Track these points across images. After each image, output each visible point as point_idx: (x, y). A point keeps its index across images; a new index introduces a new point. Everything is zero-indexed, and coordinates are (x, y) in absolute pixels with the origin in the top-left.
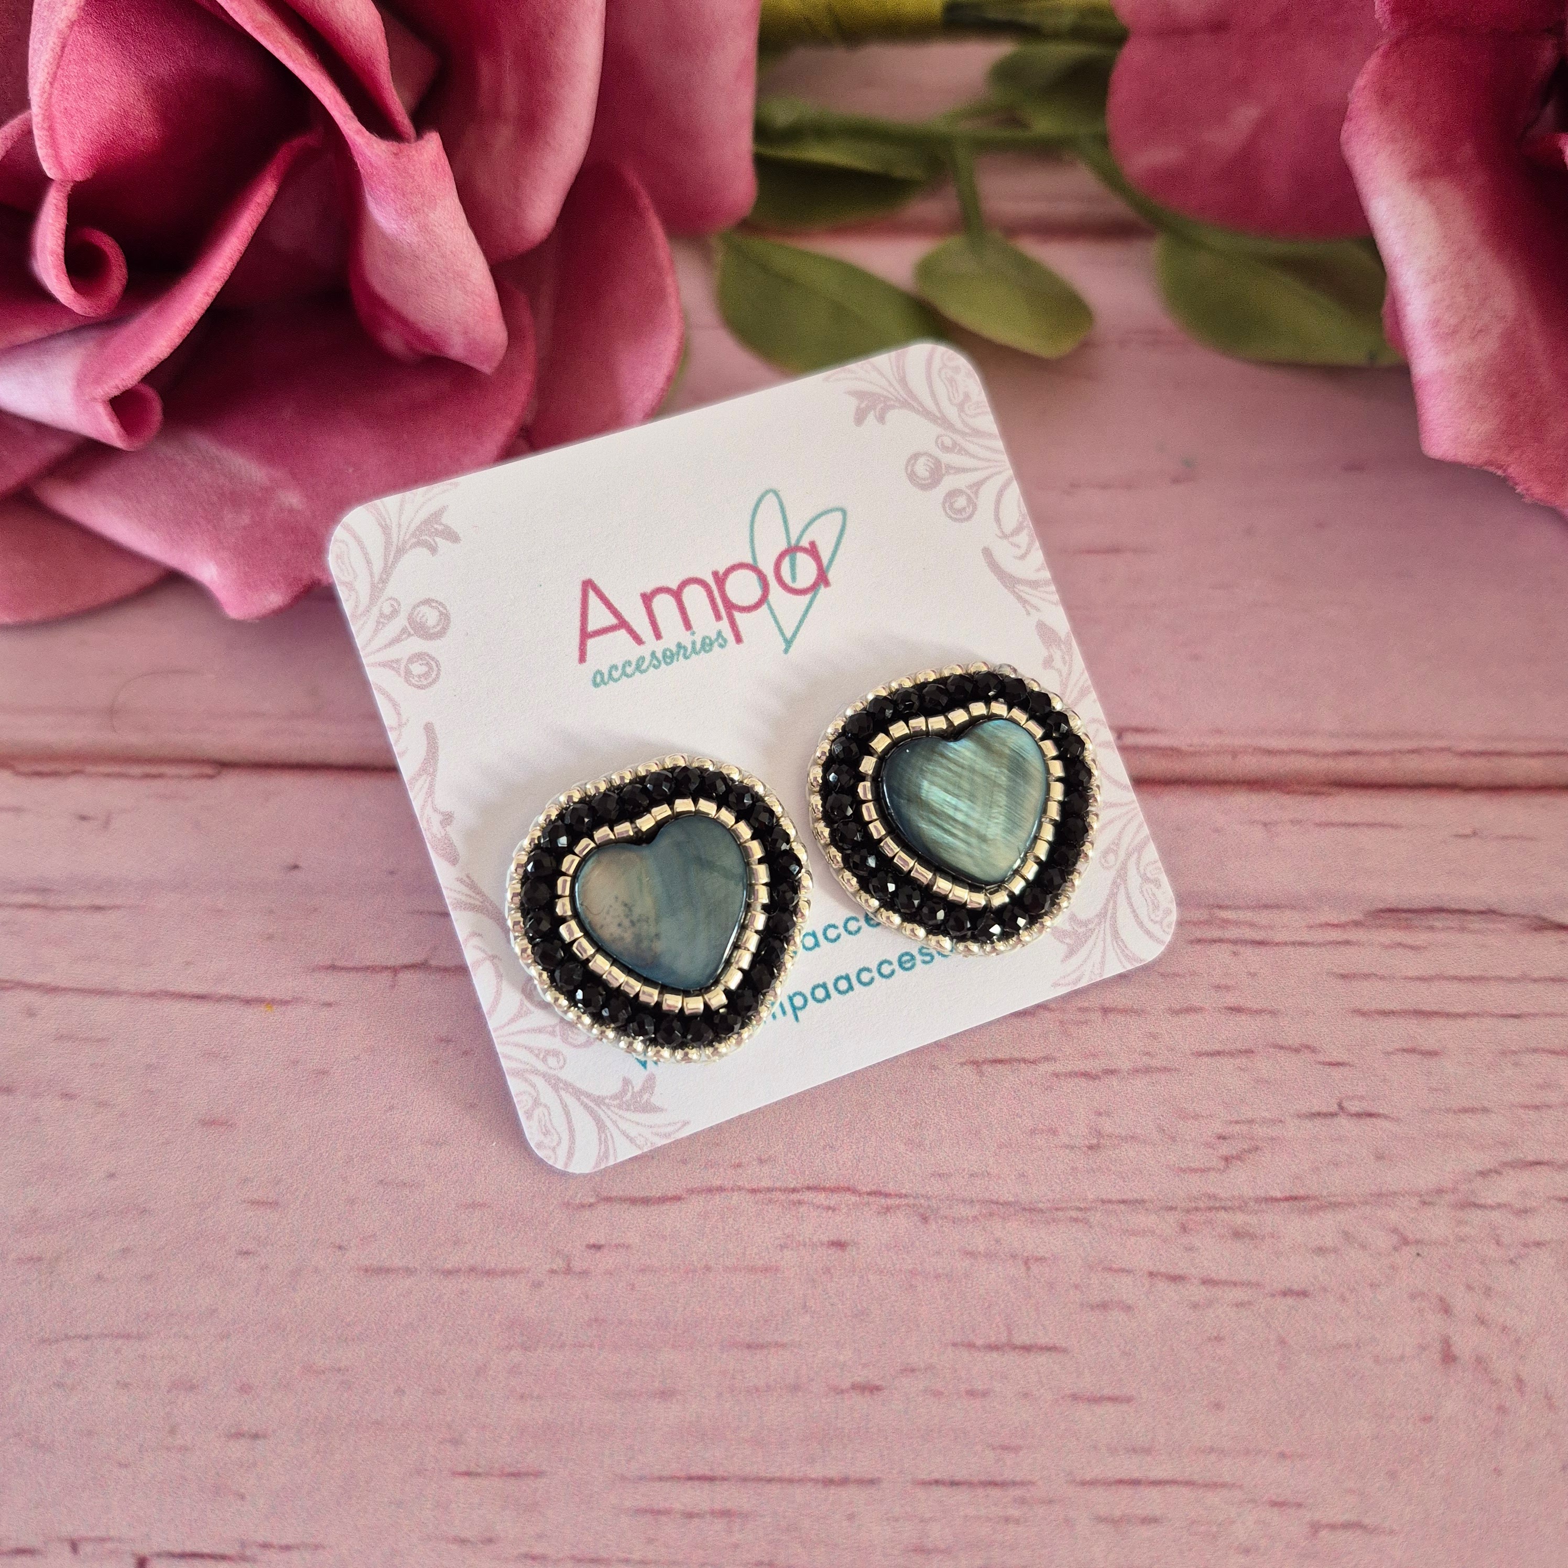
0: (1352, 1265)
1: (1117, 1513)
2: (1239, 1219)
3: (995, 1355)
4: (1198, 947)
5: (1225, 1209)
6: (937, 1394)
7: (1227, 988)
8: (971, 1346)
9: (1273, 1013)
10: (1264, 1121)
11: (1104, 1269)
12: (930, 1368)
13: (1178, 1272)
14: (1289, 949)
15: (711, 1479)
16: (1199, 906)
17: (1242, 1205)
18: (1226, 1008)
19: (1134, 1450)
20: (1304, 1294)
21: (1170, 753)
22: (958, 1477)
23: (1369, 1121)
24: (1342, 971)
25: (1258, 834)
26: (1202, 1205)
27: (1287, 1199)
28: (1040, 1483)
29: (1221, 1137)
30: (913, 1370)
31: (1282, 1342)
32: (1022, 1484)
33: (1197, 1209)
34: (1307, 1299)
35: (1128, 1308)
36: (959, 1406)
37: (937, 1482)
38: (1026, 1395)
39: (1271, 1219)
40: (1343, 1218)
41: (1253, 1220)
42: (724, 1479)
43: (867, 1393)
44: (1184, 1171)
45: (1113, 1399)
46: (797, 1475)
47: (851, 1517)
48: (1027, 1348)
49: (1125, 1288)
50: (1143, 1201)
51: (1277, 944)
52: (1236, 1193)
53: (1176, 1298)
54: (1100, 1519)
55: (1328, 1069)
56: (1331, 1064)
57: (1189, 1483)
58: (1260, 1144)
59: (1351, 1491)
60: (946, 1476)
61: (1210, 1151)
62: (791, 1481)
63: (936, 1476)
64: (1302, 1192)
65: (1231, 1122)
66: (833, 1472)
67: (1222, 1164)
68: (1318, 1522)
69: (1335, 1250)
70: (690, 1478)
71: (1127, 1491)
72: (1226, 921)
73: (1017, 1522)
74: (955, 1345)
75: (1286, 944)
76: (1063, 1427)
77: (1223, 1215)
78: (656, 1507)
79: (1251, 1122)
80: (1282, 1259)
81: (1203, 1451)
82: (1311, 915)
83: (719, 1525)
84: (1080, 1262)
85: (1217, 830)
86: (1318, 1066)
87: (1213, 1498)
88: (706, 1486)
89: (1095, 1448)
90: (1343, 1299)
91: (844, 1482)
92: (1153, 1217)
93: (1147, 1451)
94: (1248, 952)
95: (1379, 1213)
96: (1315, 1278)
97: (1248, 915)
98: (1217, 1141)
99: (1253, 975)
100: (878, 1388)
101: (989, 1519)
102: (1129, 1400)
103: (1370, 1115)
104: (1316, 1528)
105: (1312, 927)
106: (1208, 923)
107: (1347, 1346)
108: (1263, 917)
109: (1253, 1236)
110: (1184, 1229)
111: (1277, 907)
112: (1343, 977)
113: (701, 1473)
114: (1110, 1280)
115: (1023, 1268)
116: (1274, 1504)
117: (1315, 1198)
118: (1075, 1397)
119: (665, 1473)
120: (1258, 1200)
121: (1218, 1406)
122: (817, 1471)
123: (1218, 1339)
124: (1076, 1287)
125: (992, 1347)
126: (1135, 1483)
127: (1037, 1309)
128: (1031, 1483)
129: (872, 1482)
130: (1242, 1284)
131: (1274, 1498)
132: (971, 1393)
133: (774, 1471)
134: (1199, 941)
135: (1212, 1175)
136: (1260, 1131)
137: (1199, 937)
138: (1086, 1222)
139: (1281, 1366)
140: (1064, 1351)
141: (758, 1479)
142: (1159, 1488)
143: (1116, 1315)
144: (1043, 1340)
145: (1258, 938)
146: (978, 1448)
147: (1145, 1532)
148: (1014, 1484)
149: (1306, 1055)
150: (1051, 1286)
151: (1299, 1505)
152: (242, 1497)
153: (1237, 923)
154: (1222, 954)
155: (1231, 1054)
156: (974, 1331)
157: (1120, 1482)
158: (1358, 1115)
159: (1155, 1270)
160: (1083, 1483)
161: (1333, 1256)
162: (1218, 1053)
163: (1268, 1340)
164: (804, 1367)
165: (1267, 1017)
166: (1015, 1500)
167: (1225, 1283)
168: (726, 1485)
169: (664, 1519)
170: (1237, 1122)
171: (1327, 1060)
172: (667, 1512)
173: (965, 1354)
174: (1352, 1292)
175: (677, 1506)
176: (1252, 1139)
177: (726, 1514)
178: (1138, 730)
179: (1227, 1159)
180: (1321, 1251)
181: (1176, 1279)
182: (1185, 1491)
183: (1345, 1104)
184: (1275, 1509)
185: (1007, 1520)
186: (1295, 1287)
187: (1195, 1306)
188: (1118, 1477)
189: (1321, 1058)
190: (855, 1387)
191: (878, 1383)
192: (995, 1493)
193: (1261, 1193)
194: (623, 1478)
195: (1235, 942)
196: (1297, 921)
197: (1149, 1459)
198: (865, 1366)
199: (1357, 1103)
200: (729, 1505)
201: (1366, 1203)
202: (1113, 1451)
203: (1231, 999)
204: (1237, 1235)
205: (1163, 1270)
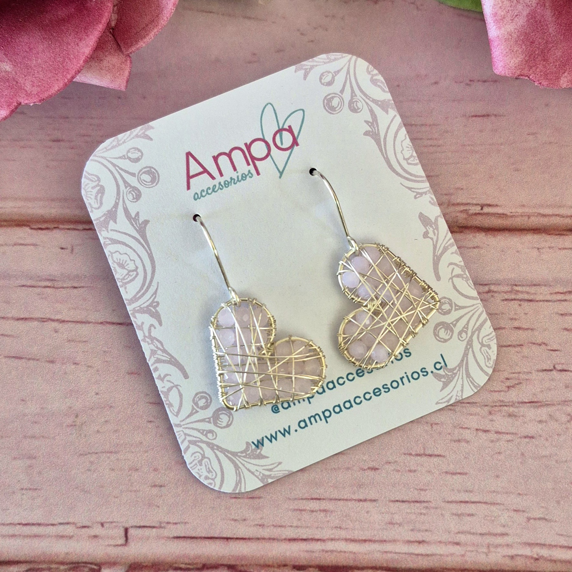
0: (552, 427)
1: (459, 512)
2: (511, 409)
3: (419, 458)
4: (506, 302)
5: (506, 406)
6: (398, 471)
7: (515, 319)
8: (410, 454)
9: (532, 329)
10: (524, 372)
11: (460, 428)
12: (396, 462)
13: (487, 429)
14: (541, 303)
15: (319, 499)
16: (508, 285)
17: (513, 405)
18: (514, 328)
19: (467, 491)
20: (532, 437)
21: (502, 216)
22: (404, 500)
23: (564, 373)
24: (562, 313)
25: (535, 253)
26: (497, 404)
27: (530, 402)
28: (433, 502)
29: (507, 379)
30: (390, 463)
31: (523, 454)
32: (427, 502)
33: (496, 406)
34: (534, 440)
35: (467, 442)
36: (406, 475)
37: (397, 501)
38: (429, 472)
39: (523, 410)
40: (550, 409)
41: (516, 410)
42: (324, 499)
43: (373, 470)
44: (492, 391)
45: (459, 473)
46: (349, 498)
47: (368, 512)
48: (430, 456)
49: (467, 434)
50: (476, 403)
51: (537, 301)
52: (511, 400)
53: (486, 438)
54: (453, 514)
55: (552, 352)
56: (552, 350)
57: (485, 503)
58: (521, 381)
59: (542, 507)
60: (401, 500)
61: (503, 384)
62: (346, 500)
63: (397, 499)
64: (536, 400)
65: (512, 373)
66: (361, 497)
67: (507, 389)
68: (530, 517)
69: (546, 422)
70: (312, 499)
71: (463, 505)
72: (518, 291)
73: (424, 514)
74: (405, 454)
75: (541, 301)
76: (442, 483)
77: (505, 408)
78: (301, 508)
79: (519, 373)
80: (526, 425)
81: (491, 492)
82: (552, 289)
83: (322, 514)
84: (451, 425)
85: (518, 252)
86: (548, 351)
87: (493, 508)
88: (318, 501)
89: (453, 490)
90: (547, 440)
91: (365, 500)
92: (479, 409)
93: (471, 492)
94: (526, 304)
95: (564, 408)
96: (537, 431)
97: (527, 289)
98: (505, 380)
99: (526, 314)
100: (377, 469)
101: (415, 513)
102: (466, 474)
103: (566, 371)
104: (529, 519)
105: (552, 294)
106: (510, 292)
107: (546, 456)
108: (533, 290)
109: (515, 416)
110: (490, 413)
111: (539, 285)
112: (562, 315)
113: (316, 497)
114: (462, 432)
115: (430, 427)
116: (515, 511)
117: (540, 402)
118: (446, 473)
119: (304, 497)
120: (519, 403)
121: (498, 476)
122: (356, 497)
123: (499, 453)
124: (449, 434)
125: (417, 455)
126: (466, 502)
127: (435, 442)
128: (430, 502)
129: (375, 501)
130: (510, 434)
131: (515, 508)
132: (410, 471)
133: (341, 497)
134: (506, 300)
135: (502, 393)
136: (522, 376)
137: (507, 298)
138: (454, 410)
139: (521, 463)
140: (444, 456)
141: (336, 499)
142: (475, 504)
143: (463, 444)
144: (436, 453)
145: (530, 299)
146: (412, 489)
147: (469, 519)
148: (424, 502)
149: (543, 347)
150: (440, 434)
151: (524, 511)
152: (159, 507)
153: (522, 292)
154: (515, 304)
155: (514, 346)
156: (412, 449)
157: (461, 502)
158: (561, 371)
159: (479, 428)
160: (448, 502)
161: (545, 424)
162: (509, 346)
163: (517, 454)
164: (351, 462)
165: (530, 331)
166: (424, 507)
167: (504, 433)
168: (324, 501)
169: (304, 512)
170: (514, 373)
171: (551, 349)
172: (304, 510)
173: (408, 458)
174: (550, 437)
175: (308, 508)
176: (519, 379)
177: (325, 511)
178: (489, 205)
179: (508, 387)
180: (540, 422)
181: (485, 431)
182: (484, 505)
183: (556, 366)
184: (515, 512)
185: (421, 514)
186: (530, 435)
187: (492, 441)
188: (460, 500)
189: (549, 348)
190: (369, 468)
191: (377, 467)
192: (418, 505)
193: (520, 400)
194: (289, 499)
195: (521, 300)
196: (546, 291)
197: (472, 494)
198: (373, 461)
199: (560, 366)
200: (325, 508)
201: (559, 404)
202: (459, 491)
203: (516, 324)
204: (510, 415)
205: (481, 428)
